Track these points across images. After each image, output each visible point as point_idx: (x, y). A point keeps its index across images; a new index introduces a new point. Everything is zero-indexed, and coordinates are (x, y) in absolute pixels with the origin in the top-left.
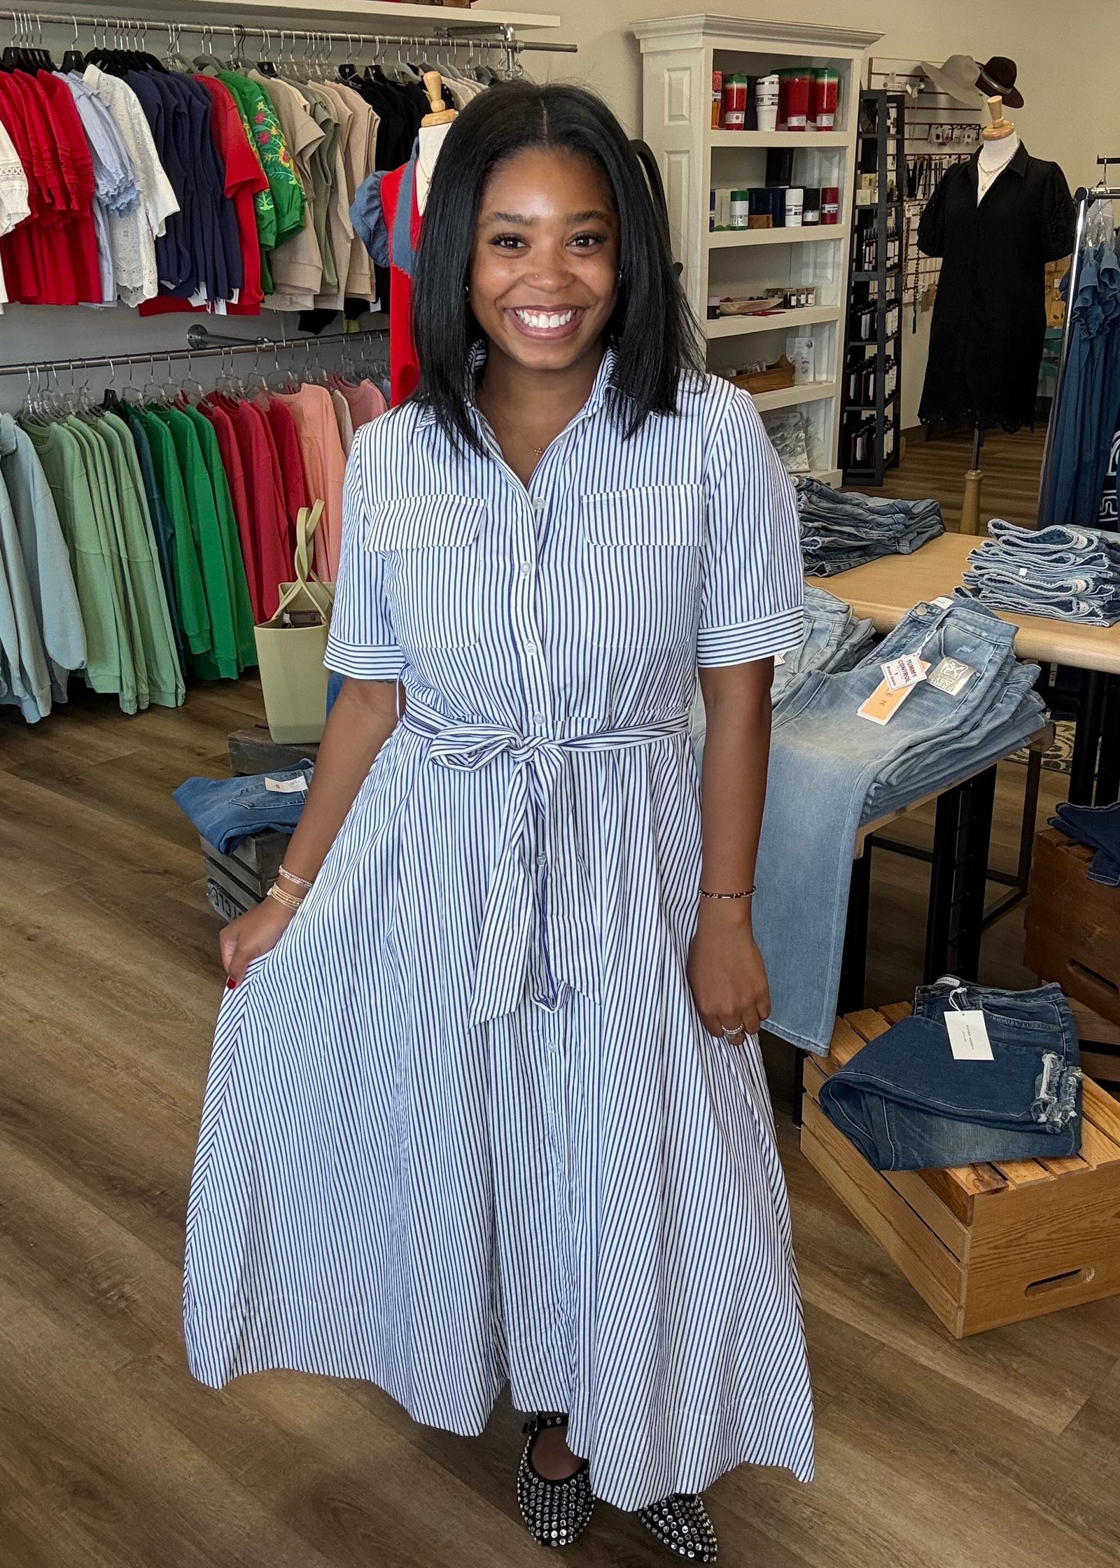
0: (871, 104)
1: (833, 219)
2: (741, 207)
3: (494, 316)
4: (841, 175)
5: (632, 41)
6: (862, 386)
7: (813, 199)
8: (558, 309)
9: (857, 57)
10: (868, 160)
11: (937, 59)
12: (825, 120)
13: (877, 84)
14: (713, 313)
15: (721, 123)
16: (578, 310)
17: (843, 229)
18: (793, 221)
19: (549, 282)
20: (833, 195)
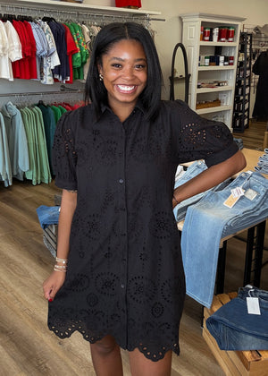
0: (243, 36)
1: (232, 64)
2: (207, 61)
3: (111, 86)
4: (235, 53)
5: (181, 19)
6: (239, 107)
7: (227, 59)
8: (130, 85)
9: (240, 24)
10: (242, 49)
11: (261, 25)
12: (231, 39)
13: (245, 31)
14: (199, 87)
15: (203, 39)
16: (136, 86)
17: (234, 67)
18: (221, 64)
19: (128, 78)
20: (232, 58)
